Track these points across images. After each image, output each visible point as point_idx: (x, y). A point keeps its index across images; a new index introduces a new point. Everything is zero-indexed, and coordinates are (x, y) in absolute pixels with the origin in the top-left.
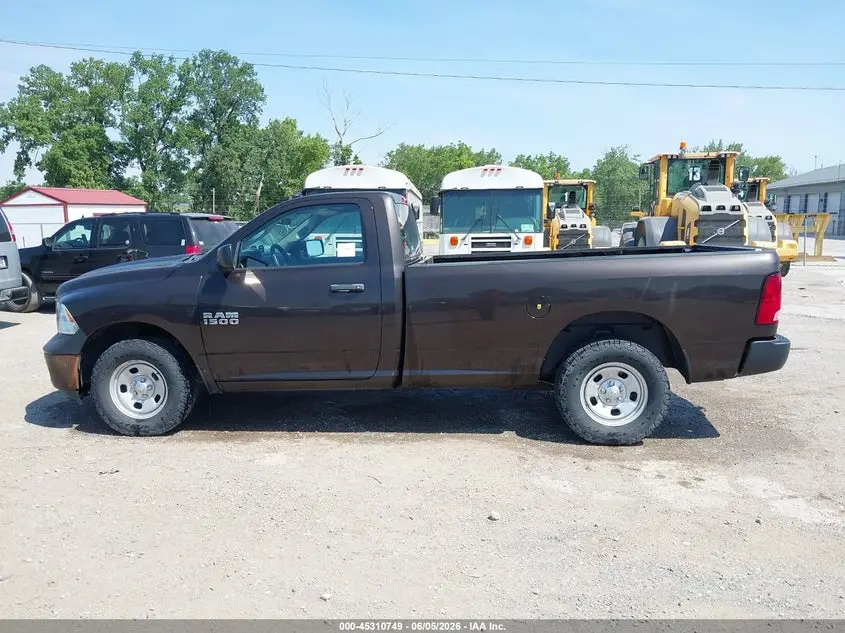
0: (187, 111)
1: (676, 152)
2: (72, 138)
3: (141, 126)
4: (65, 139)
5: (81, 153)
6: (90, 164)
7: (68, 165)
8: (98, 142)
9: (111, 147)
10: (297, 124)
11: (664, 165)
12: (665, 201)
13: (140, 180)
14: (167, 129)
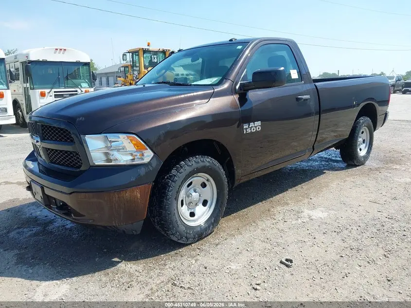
1: (146, 47)
11: (141, 53)
12: (144, 72)
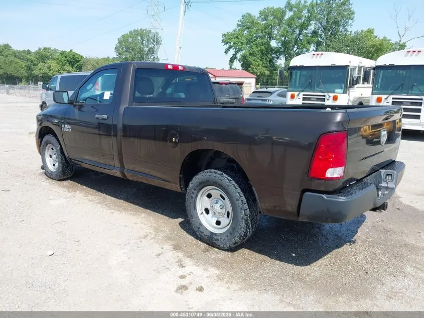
0: (312, 28)
2: (254, 47)
3: (287, 39)
4: (251, 47)
5: (257, 53)
6: (260, 58)
7: (251, 59)
8: (265, 48)
9: (272, 49)
10: (375, 32)
13: (283, 66)
14: (300, 39)
